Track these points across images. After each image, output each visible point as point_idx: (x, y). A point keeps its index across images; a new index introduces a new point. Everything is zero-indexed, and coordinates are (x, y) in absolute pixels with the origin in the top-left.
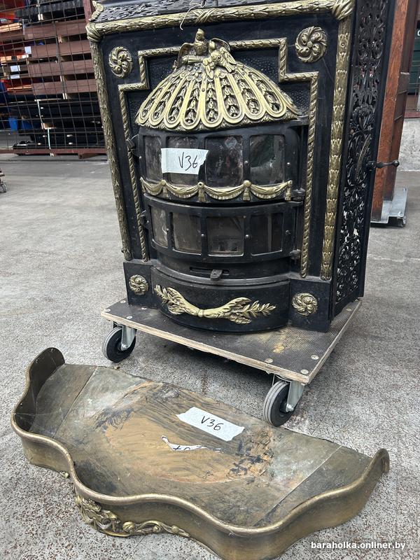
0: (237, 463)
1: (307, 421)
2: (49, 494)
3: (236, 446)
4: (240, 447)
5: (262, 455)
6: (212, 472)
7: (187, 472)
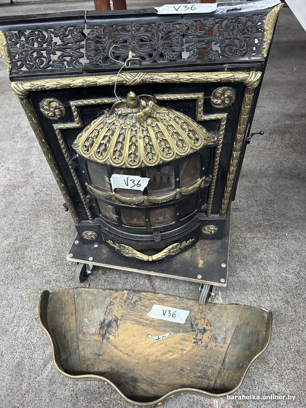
0: (195, 337)
1: (220, 293)
2: (100, 397)
3: (189, 325)
4: (192, 325)
5: (205, 326)
6: (184, 348)
7: (171, 353)
